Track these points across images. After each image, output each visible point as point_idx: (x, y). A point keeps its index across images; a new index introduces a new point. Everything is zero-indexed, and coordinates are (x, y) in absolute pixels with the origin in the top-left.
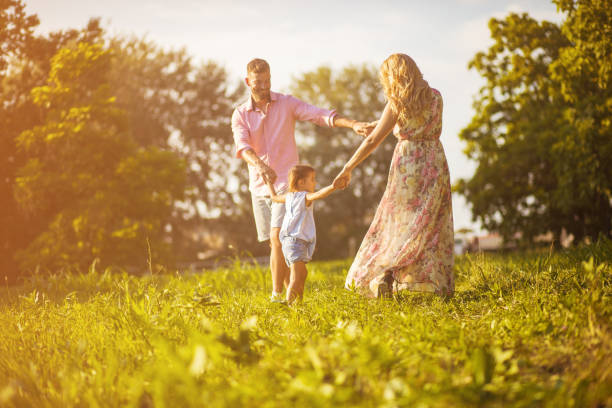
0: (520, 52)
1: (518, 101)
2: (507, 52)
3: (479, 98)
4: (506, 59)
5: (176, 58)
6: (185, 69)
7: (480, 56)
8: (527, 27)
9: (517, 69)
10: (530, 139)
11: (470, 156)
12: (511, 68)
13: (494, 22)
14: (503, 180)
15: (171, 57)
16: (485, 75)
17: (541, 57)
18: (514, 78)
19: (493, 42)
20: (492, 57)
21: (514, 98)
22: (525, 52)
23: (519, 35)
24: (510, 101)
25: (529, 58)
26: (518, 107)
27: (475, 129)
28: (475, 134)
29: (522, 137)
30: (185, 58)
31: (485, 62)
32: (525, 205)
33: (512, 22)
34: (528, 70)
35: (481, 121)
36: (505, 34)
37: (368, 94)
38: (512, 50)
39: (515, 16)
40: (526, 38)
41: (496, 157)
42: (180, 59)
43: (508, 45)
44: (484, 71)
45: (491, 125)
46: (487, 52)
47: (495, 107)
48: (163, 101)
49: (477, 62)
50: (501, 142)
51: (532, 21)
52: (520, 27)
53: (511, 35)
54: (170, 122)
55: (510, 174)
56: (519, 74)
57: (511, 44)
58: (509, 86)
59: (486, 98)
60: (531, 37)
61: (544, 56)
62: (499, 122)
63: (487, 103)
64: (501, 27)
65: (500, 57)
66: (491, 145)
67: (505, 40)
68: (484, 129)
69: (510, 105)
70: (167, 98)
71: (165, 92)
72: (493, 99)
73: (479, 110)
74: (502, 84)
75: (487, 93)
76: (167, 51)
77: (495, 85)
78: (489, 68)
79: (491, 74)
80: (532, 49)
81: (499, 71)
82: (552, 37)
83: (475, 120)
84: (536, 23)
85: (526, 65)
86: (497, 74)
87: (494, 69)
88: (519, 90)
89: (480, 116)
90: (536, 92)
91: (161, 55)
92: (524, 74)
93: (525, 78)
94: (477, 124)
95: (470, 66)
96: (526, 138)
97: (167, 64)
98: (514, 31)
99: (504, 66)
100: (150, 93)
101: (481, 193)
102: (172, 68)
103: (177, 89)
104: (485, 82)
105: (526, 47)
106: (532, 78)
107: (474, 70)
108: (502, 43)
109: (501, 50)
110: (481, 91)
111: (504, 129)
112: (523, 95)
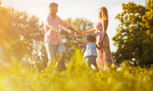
0: (131, 14)
1: (130, 29)
2: (127, 14)
3: (118, 28)
4: (127, 16)
5: (23, 14)
6: (26, 17)
7: (119, 15)
8: (133, 7)
9: (131, 19)
10: (134, 40)
11: (115, 45)
12: (128, 19)
13: (124, 5)
14: (125, 53)
15: (22, 14)
16: (120, 21)
17: (138, 16)
18: (129, 22)
19: (123, 11)
20: (123, 15)
21: (129, 28)
22: (133, 14)
23: (131, 9)
24: (128, 29)
25: (134, 16)
26: (130, 31)
27: (117, 37)
28: (117, 39)
29: (132, 40)
30: (26, 14)
31: (120, 17)
32: (132, 61)
33: (129, 5)
34: (134, 20)
35: (119, 35)
36: (127, 8)
37: (82, 27)
38: (129, 13)
39: (130, 3)
40: (133, 10)
41: (124, 46)
42: (24, 14)
43: (128, 12)
44: (120, 20)
45: (122, 36)
46: (121, 14)
47: (123, 31)
48: (19, 27)
49: (118, 17)
50: (125, 41)
51: (135, 5)
52: (132, 6)
53: (129, 9)
54: (20, 34)
55: (128, 51)
56: (131, 20)
57: (129, 12)
58: (127, 24)
59: (120, 28)
60: (135, 9)
61: (139, 15)
62: (124, 35)
63: (121, 29)
64: (126, 6)
65: (125, 15)
66: (122, 42)
67: (127, 10)
68: (120, 37)
69: (128, 30)
70: (20, 26)
71: (20, 24)
72: (123, 28)
73: (118, 31)
74: (125, 24)
75: (121, 26)
76: (20, 12)
77: (123, 24)
78: (122, 19)
79: (122, 21)
80: (135, 13)
81: (125, 19)
82: (141, 10)
83: (117, 35)
84: (136, 5)
85: (133, 18)
86: (124, 20)
87: (123, 19)
88: (131, 26)
89: (118, 33)
90: (136, 27)
91: (18, 13)
92: (133, 21)
93: (133, 22)
94: (117, 36)
95: (116, 18)
96: (133, 40)
97: (20, 16)
98: (129, 8)
99: (126, 18)
100: (15, 25)
101: (118, 57)
102: (22, 17)
103: (23, 24)
104: (120, 23)
105: (133, 13)
106: (135, 22)
107: (117, 19)
108: (126, 11)
109: (125, 13)
110: (119, 26)
111: (126, 38)
112: (132, 27)
